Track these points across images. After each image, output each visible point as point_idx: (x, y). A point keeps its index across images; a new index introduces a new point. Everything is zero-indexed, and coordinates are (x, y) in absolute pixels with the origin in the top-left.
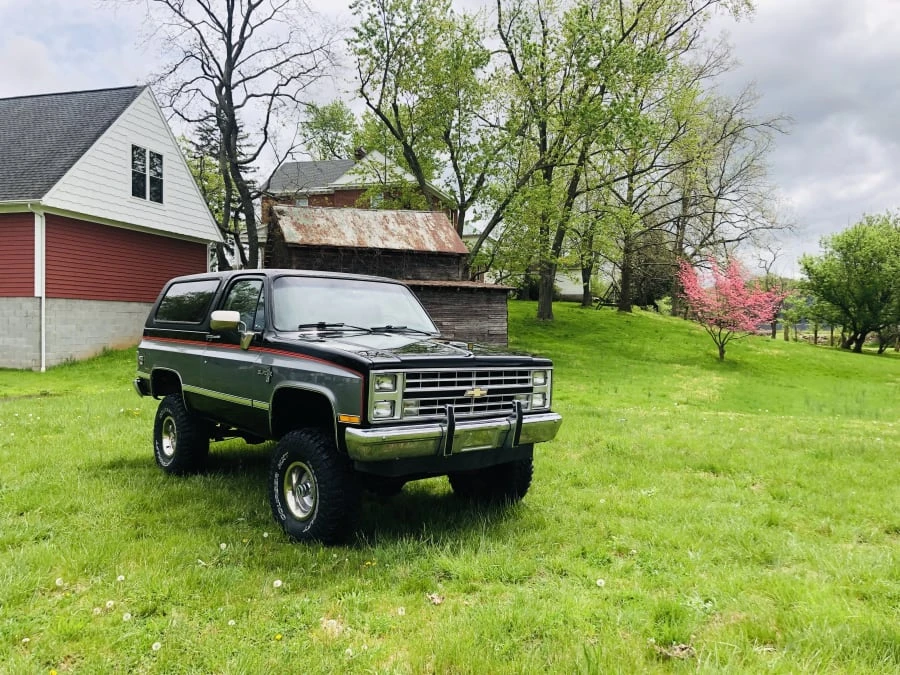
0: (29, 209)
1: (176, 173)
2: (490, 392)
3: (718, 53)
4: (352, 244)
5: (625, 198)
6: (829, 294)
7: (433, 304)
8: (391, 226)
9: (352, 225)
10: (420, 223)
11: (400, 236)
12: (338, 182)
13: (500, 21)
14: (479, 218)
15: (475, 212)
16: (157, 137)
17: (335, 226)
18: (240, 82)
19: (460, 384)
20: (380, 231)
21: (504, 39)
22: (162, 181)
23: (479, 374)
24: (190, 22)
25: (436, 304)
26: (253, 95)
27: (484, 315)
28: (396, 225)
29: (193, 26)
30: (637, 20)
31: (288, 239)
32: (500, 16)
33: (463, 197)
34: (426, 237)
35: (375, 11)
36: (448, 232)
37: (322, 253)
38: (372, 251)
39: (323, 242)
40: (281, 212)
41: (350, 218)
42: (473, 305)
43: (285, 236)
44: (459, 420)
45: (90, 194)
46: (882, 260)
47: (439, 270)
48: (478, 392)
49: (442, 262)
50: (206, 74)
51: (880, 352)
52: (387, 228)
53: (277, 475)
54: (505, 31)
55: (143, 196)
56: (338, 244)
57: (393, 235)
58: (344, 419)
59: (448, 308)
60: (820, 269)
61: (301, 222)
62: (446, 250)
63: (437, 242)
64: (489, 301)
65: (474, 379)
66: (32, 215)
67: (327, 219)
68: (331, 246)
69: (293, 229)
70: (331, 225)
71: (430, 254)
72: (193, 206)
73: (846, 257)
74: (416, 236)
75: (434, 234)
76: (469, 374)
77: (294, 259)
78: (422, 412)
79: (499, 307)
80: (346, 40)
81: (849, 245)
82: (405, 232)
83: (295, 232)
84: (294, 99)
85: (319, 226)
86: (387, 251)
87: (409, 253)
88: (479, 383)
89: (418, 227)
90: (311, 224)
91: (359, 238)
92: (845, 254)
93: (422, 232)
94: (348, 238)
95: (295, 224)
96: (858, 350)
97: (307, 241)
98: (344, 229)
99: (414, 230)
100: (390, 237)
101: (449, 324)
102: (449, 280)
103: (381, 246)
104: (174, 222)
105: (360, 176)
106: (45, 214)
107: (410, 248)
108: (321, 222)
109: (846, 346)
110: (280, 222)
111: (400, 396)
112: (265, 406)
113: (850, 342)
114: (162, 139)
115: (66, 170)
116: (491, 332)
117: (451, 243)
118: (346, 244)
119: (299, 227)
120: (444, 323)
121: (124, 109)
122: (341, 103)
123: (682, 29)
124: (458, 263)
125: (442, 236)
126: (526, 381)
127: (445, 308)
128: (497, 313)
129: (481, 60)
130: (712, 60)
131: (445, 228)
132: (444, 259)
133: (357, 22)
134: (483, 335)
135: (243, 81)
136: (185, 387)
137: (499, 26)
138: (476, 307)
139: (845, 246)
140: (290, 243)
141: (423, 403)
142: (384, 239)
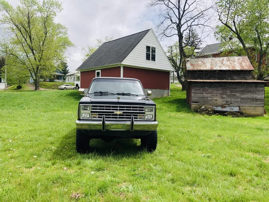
0: (119, 65)
1: (159, 52)
2: (124, 113)
7: (232, 88)
8: (224, 62)
9: (210, 63)
10: (236, 60)
11: (227, 65)
16: (153, 43)
17: (204, 64)
18: (186, 22)
19: (113, 109)
20: (220, 64)
22: (155, 55)
23: (120, 107)
24: (171, 8)
25: (233, 88)
27: (254, 92)
28: (227, 62)
29: (171, 9)
31: (188, 69)
34: (237, 65)
36: (247, 63)
37: (198, 72)
38: (215, 71)
39: (199, 69)
40: (188, 61)
41: (210, 61)
42: (249, 88)
44: (106, 120)
45: (134, 60)
47: (241, 76)
48: (118, 112)
49: (242, 73)
52: (222, 63)
55: (150, 60)
57: (224, 65)
59: (238, 89)
61: (193, 63)
62: (244, 69)
63: (241, 67)
64: (256, 87)
65: (118, 108)
66: (120, 67)
67: (202, 62)
68: (201, 70)
69: (190, 66)
72: (165, 61)
74: (233, 65)
75: (240, 64)
76: (117, 107)
77: (189, 75)
78: (99, 117)
79: (261, 89)
82: (229, 64)
84: (203, 25)
85: (199, 64)
88: (120, 110)
90: (196, 64)
91: (211, 67)
93: (236, 63)
97: (193, 69)
98: (207, 64)
99: (233, 63)
101: (239, 95)
102: (245, 80)
104: (159, 66)
106: (123, 66)
107: (230, 69)
110: (187, 64)
111: (90, 112)
114: (155, 43)
115: (128, 54)
116: (256, 98)
117: (247, 66)
118: (206, 69)
119: (192, 65)
120: (237, 95)
121: (144, 36)
124: (249, 73)
125: (244, 64)
126: (143, 110)
127: (237, 89)
128: (259, 91)
131: (246, 61)
134: (253, 99)
135: (187, 22)
138: (250, 89)
141: (99, 115)
142: (220, 67)
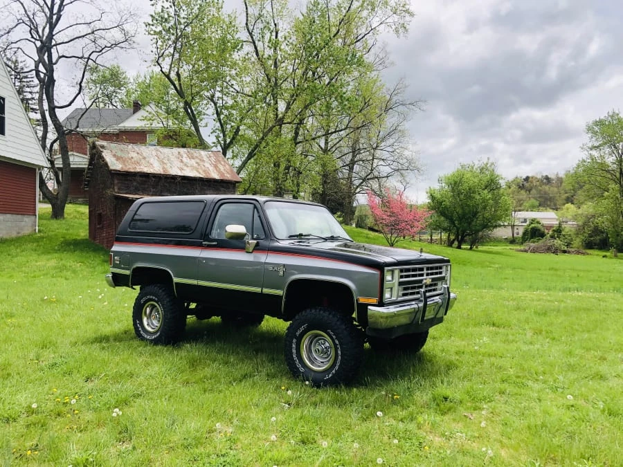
1: (14, 112)
2: (433, 280)
3: (381, 56)
4: (159, 173)
5: (323, 147)
6: (445, 213)
8: (184, 160)
9: (156, 158)
10: (205, 159)
11: (193, 168)
12: (122, 125)
13: (247, 20)
14: (236, 156)
15: (233, 152)
16: (1, 84)
17: (144, 158)
19: (418, 275)
20: (177, 163)
21: (250, 34)
22: (4, 118)
23: (427, 269)
26: (63, 56)
28: (189, 159)
30: (339, 30)
31: (112, 167)
32: (247, 17)
33: (225, 141)
34: (211, 168)
35: (167, 5)
36: (225, 166)
37: (137, 178)
38: (174, 177)
39: (138, 170)
40: (103, 147)
41: (154, 153)
43: (109, 165)
46: (474, 192)
48: (428, 280)
49: (223, 187)
50: (32, 37)
51: (471, 249)
52: (182, 161)
53: (294, 341)
54: (251, 28)
56: (149, 172)
57: (188, 166)
58: (362, 300)
60: (439, 196)
61: (119, 154)
62: (225, 178)
63: (219, 173)
65: (425, 272)
67: (138, 153)
68: (144, 173)
69: (114, 159)
70: (141, 157)
71: (215, 181)
72: (27, 139)
73: (453, 190)
74: (203, 168)
75: (216, 167)
76: (422, 269)
77: (116, 181)
80: (145, 23)
81: (455, 183)
82: (195, 165)
83: (115, 162)
84: (95, 62)
85: (132, 158)
86: (184, 178)
87: (201, 179)
88: (428, 274)
89: (204, 161)
90: (126, 156)
91: (163, 168)
92: (453, 188)
93: (207, 165)
94: (155, 168)
95: (114, 156)
96: (459, 247)
97: (126, 169)
98: (152, 160)
99: (201, 163)
100: (185, 168)
103: (180, 173)
104: (13, 150)
105: (148, 122)
107: (201, 176)
108: (134, 155)
109: (450, 244)
110: (103, 154)
111: (397, 284)
112: (280, 292)
113: (453, 242)
114: (5, 85)
117: (227, 173)
118: (155, 172)
119: (118, 159)
122: (118, 67)
123: (364, 39)
124: (234, 188)
125: (222, 168)
129: (237, 46)
130: (377, 60)
131: (223, 163)
132: (225, 185)
133: (152, 10)
136: (176, 280)
137: (247, 24)
139: (453, 183)
140: (114, 170)
142: (181, 169)
